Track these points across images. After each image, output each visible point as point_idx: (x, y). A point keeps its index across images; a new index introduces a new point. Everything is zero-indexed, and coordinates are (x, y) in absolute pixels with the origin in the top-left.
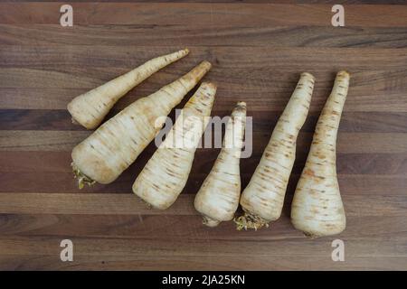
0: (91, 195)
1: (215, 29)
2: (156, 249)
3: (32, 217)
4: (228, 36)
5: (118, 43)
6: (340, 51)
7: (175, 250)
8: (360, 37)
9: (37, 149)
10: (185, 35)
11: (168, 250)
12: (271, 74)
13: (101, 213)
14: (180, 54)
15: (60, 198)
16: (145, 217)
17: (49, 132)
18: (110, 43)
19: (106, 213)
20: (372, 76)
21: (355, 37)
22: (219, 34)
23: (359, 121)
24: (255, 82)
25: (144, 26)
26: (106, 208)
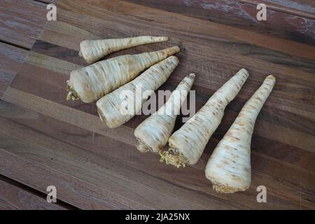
0: (68, 108)
1: (189, 32)
2: (94, 162)
3: (23, 110)
4: (196, 37)
5: (127, 24)
6: (273, 65)
7: (107, 168)
8: (289, 60)
9: (50, 69)
10: (168, 30)
11: (102, 167)
12: (219, 66)
13: (68, 122)
14: (162, 39)
15: (47, 103)
16: (97, 135)
17: (62, 61)
18: (123, 23)
19: (72, 123)
20: (294, 88)
21: (285, 60)
22: (191, 35)
23: (279, 116)
24: (207, 68)
25: (147, 20)
26: (73, 120)
